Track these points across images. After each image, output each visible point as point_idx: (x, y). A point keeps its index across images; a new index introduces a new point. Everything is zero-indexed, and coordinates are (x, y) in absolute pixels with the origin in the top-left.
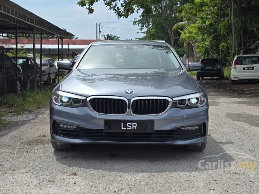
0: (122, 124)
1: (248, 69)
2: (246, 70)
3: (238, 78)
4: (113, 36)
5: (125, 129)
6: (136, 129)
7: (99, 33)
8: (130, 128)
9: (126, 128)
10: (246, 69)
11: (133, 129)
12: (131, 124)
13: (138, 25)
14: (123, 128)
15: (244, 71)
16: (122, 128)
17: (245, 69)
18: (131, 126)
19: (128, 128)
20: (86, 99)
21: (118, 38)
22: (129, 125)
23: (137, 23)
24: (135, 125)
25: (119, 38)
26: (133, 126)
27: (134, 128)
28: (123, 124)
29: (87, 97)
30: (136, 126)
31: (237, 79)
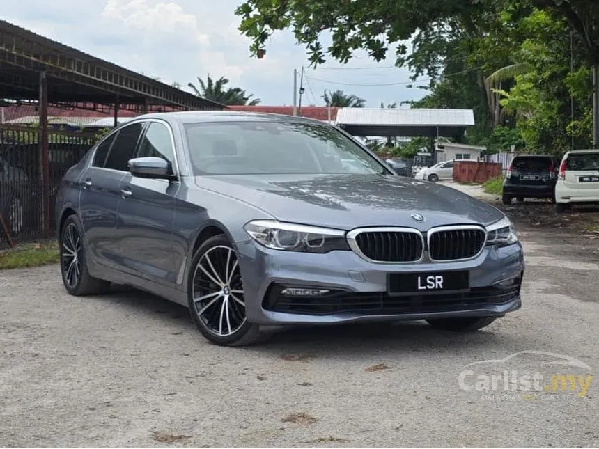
0: (419, 278)
1: (591, 181)
2: (585, 181)
3: (569, 198)
4: (347, 98)
5: (424, 288)
6: (441, 287)
7: (301, 93)
8: (431, 285)
9: (426, 286)
10: (587, 179)
11: (437, 287)
12: (433, 278)
13: (408, 66)
14: (421, 286)
15: (581, 183)
16: (420, 288)
17: (584, 179)
18: (434, 281)
19: (429, 287)
20: (346, 234)
21: (359, 101)
22: (431, 280)
23: (405, 63)
24: (439, 280)
25: (364, 101)
26: (437, 282)
27: (439, 285)
28: (421, 279)
29: (347, 231)
30: (442, 281)
31: (567, 201)
